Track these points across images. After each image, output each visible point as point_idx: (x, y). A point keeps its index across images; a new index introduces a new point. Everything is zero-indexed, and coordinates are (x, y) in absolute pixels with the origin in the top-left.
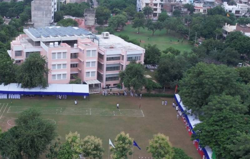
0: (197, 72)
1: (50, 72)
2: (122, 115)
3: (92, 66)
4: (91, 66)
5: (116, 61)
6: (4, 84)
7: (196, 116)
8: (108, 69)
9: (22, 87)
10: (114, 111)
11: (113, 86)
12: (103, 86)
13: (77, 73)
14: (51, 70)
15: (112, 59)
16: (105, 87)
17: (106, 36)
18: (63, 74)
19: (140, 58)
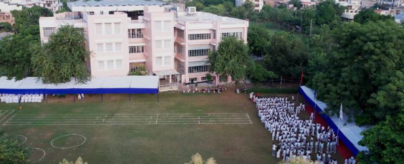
0: (346, 36)
1: (93, 56)
2: (213, 122)
3: (165, 47)
4: (163, 48)
5: (204, 40)
6: (15, 79)
7: (349, 118)
8: (193, 53)
9: (45, 82)
10: (199, 117)
11: (200, 81)
12: (185, 80)
13: (144, 60)
14: (93, 52)
15: (198, 37)
16: (188, 81)
17: (191, 11)
18: (117, 60)
19: (241, 34)
